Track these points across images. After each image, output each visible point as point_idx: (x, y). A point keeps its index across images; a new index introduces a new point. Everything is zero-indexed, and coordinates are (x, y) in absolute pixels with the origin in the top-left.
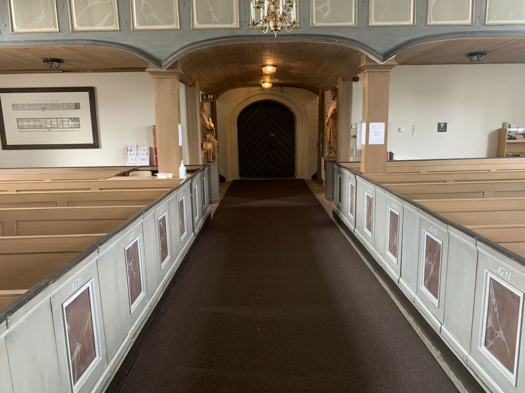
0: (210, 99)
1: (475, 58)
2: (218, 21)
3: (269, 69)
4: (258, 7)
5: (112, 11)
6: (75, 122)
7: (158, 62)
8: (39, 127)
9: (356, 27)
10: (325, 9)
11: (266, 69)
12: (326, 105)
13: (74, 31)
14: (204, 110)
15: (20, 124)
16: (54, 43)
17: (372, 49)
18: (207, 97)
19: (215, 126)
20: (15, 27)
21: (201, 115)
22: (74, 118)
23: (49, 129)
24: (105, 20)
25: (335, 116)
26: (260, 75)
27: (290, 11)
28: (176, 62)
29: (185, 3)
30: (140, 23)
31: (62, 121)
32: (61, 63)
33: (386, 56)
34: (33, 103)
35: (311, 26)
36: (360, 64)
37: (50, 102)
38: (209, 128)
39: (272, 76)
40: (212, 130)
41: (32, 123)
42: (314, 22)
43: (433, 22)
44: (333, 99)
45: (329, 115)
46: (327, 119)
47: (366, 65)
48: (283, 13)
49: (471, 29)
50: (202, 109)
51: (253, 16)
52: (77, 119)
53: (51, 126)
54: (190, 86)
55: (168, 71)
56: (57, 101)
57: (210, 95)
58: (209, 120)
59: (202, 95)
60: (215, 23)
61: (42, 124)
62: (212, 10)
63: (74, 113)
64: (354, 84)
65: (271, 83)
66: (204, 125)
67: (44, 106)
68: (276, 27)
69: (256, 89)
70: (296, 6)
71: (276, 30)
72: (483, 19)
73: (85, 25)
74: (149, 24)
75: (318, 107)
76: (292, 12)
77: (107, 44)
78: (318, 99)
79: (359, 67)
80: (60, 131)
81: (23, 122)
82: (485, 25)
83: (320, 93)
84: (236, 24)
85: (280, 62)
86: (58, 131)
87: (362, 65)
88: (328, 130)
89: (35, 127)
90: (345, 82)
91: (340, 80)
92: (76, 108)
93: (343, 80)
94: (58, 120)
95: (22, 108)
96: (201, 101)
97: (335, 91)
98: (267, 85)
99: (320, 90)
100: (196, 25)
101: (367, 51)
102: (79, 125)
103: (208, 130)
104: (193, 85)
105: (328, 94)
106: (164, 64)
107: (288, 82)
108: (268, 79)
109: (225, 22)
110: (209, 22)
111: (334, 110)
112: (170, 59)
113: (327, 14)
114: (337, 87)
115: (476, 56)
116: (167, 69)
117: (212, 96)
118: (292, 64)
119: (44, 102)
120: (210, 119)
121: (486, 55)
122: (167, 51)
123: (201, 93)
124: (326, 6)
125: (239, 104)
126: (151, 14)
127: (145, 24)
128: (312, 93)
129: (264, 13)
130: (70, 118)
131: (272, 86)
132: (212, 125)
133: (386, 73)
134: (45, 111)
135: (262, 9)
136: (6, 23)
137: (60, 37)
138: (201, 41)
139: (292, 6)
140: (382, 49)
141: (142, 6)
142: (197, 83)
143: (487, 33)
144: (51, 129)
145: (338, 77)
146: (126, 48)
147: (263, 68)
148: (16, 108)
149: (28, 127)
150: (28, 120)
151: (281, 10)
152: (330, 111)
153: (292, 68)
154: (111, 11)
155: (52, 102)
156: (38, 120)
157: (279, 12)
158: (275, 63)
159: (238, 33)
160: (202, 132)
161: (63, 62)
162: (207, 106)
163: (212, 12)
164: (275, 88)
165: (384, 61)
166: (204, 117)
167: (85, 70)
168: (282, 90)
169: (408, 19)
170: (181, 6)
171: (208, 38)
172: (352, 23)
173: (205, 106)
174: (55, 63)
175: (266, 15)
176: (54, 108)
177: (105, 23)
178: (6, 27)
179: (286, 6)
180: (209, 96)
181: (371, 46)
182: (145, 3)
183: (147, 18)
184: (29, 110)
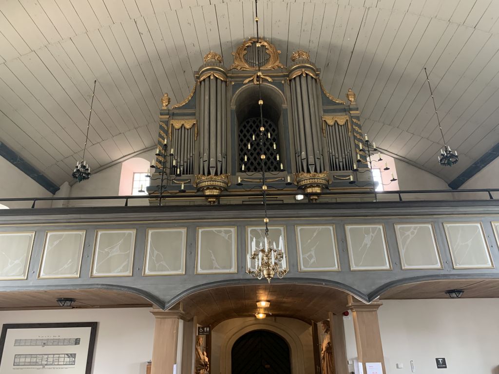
0: (206, 332)
1: (454, 295)
2: (218, 267)
3: (263, 304)
4: (253, 258)
5: (129, 261)
6: (71, 358)
7: (162, 304)
8: (34, 364)
9: (339, 272)
10: (310, 257)
11: (261, 304)
12: (320, 337)
13: (92, 277)
14: (200, 344)
15: (17, 360)
16: (72, 288)
17: (357, 290)
18: (204, 330)
19: (209, 360)
20: (42, 273)
21: (196, 349)
22: (71, 354)
23: (44, 366)
24: (121, 268)
25: (330, 349)
26: (255, 308)
27: (280, 261)
28: (179, 304)
29: (191, 253)
30: (150, 270)
31: (59, 357)
32: (73, 302)
33: (371, 297)
34: (36, 338)
35: (299, 271)
36: (348, 304)
37: (52, 338)
38: (203, 363)
39: (266, 309)
40: (206, 365)
41: (28, 360)
42: (302, 267)
43: (407, 267)
44: (326, 332)
45: (324, 349)
46: (322, 352)
47: (353, 305)
48: (275, 263)
49: (442, 273)
50: (198, 343)
51: (249, 265)
52: (73, 356)
53: (46, 363)
54: (189, 321)
55: (170, 311)
56: (59, 336)
57: (207, 327)
58: (203, 354)
59: (199, 328)
60: (216, 268)
61: (37, 361)
62: (214, 258)
63: (71, 349)
64: (345, 318)
65: (265, 314)
66: (198, 359)
67: (45, 342)
68: (269, 274)
69: (250, 320)
70: (286, 257)
71: (269, 277)
72: (451, 264)
73: (103, 272)
74: (159, 271)
75: (312, 338)
76: (282, 262)
77: (119, 288)
78: (311, 329)
79: (347, 306)
80: (54, 368)
81: (20, 358)
82: (454, 269)
83: (313, 323)
84: (234, 270)
85: (273, 298)
86: (51, 368)
87: (350, 304)
88: (324, 364)
89: (30, 364)
90: (335, 316)
91: (330, 314)
92: (76, 344)
93: (334, 314)
94: (55, 356)
95: (24, 344)
96: (197, 335)
97: (327, 324)
98: (261, 316)
99: (313, 321)
100: (200, 271)
101: (352, 292)
102: (74, 361)
103: (202, 365)
104: (192, 320)
105: (320, 326)
106: (167, 305)
107: (281, 313)
108: (262, 311)
109: (224, 268)
110: (211, 268)
111: (329, 343)
112: (173, 301)
113: (312, 261)
114: (329, 320)
115: (454, 292)
116: (169, 310)
117: (208, 329)
118: (285, 300)
119: (47, 338)
120: (205, 353)
121: (463, 292)
122: (171, 294)
123: (198, 325)
124: (311, 254)
125: (234, 335)
126: (161, 262)
127: (155, 271)
128: (304, 323)
129: (258, 263)
130: (67, 354)
131: (266, 316)
132: (207, 360)
133: (374, 312)
134: (45, 346)
135: (256, 260)
136: (35, 270)
137: (79, 282)
138: (203, 285)
139: (282, 257)
140: (366, 290)
141: (155, 256)
142: (195, 318)
143: (458, 276)
144: (46, 366)
145: (329, 312)
146: (135, 292)
147: (257, 303)
148: (18, 344)
149: (23, 364)
150: (26, 356)
151: (273, 261)
152: (324, 345)
153: (284, 303)
154: (127, 260)
155: (55, 338)
156: (35, 356)
157: (271, 263)
158: (268, 299)
159: (236, 277)
160: (196, 367)
161: (74, 301)
162: (202, 340)
163: (214, 260)
164: (269, 318)
165: (370, 301)
166: (199, 350)
167: (93, 307)
168: (275, 320)
169: (384, 264)
170: (188, 255)
171: (209, 282)
172: (336, 268)
173: (201, 339)
174: (68, 302)
175: (260, 265)
176: (55, 343)
177: (121, 270)
178: (34, 274)
179: (277, 258)
180: (205, 329)
181: (355, 287)
182: (158, 254)
183: (157, 265)
184: (30, 345)
